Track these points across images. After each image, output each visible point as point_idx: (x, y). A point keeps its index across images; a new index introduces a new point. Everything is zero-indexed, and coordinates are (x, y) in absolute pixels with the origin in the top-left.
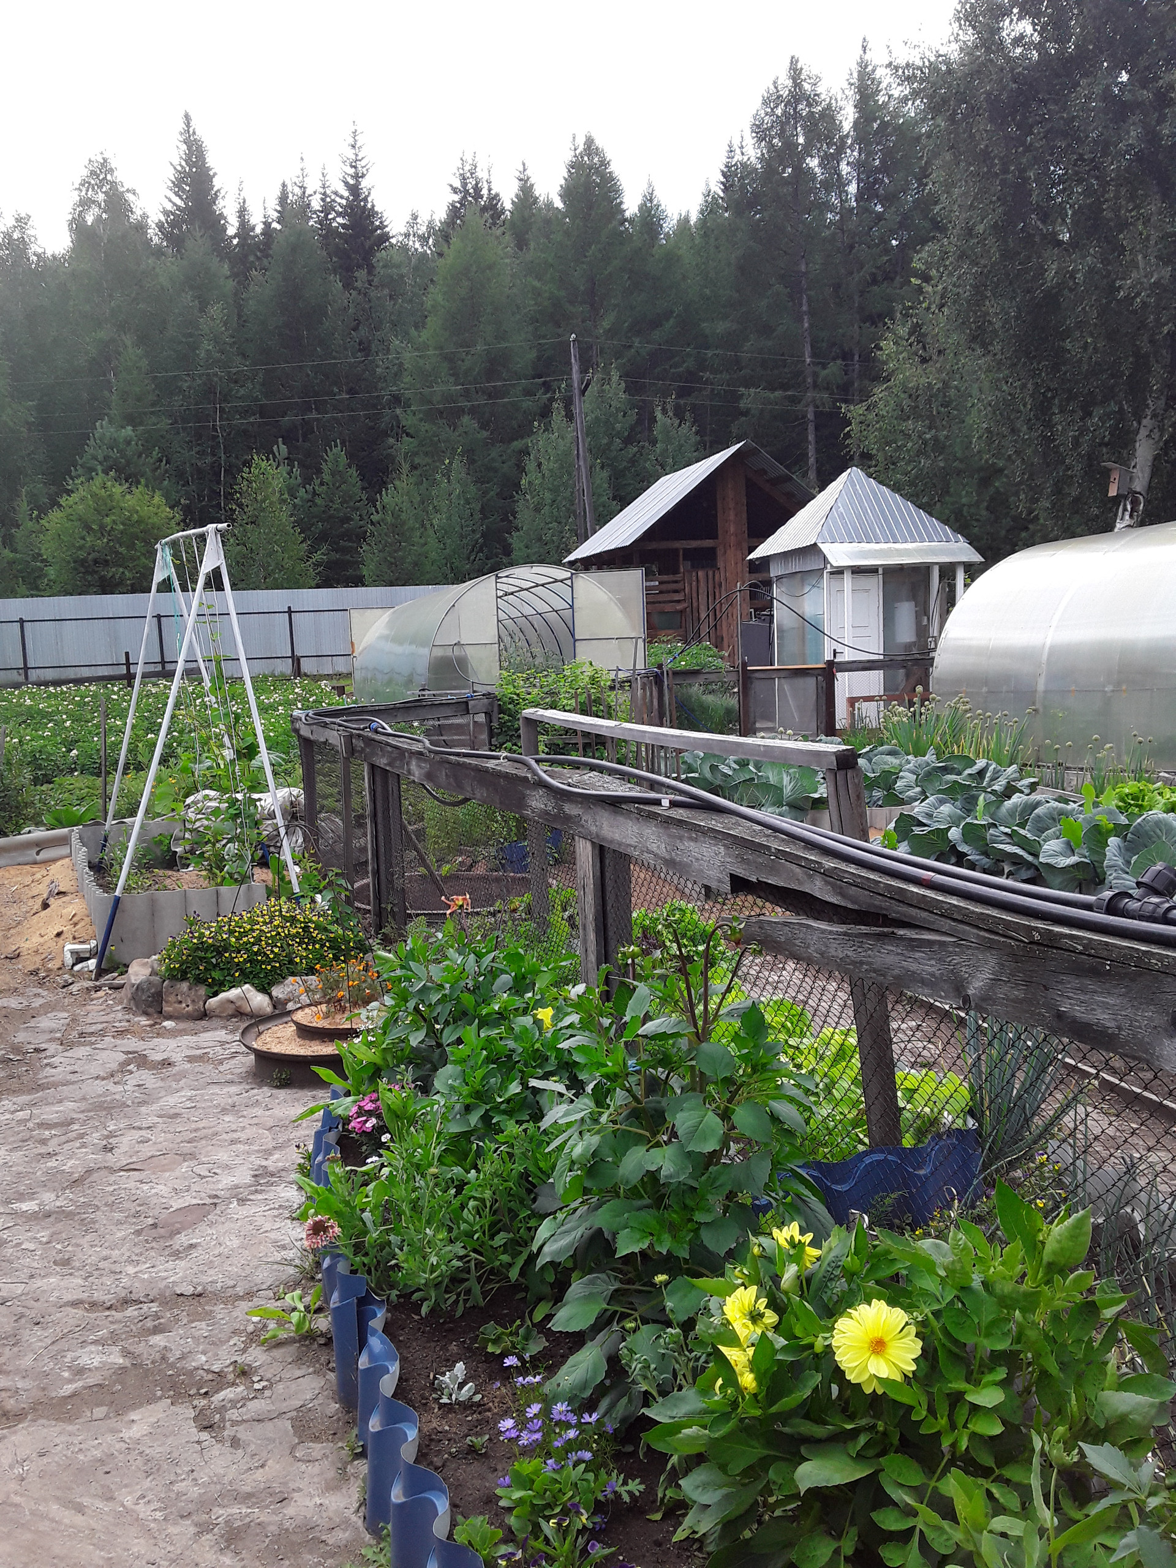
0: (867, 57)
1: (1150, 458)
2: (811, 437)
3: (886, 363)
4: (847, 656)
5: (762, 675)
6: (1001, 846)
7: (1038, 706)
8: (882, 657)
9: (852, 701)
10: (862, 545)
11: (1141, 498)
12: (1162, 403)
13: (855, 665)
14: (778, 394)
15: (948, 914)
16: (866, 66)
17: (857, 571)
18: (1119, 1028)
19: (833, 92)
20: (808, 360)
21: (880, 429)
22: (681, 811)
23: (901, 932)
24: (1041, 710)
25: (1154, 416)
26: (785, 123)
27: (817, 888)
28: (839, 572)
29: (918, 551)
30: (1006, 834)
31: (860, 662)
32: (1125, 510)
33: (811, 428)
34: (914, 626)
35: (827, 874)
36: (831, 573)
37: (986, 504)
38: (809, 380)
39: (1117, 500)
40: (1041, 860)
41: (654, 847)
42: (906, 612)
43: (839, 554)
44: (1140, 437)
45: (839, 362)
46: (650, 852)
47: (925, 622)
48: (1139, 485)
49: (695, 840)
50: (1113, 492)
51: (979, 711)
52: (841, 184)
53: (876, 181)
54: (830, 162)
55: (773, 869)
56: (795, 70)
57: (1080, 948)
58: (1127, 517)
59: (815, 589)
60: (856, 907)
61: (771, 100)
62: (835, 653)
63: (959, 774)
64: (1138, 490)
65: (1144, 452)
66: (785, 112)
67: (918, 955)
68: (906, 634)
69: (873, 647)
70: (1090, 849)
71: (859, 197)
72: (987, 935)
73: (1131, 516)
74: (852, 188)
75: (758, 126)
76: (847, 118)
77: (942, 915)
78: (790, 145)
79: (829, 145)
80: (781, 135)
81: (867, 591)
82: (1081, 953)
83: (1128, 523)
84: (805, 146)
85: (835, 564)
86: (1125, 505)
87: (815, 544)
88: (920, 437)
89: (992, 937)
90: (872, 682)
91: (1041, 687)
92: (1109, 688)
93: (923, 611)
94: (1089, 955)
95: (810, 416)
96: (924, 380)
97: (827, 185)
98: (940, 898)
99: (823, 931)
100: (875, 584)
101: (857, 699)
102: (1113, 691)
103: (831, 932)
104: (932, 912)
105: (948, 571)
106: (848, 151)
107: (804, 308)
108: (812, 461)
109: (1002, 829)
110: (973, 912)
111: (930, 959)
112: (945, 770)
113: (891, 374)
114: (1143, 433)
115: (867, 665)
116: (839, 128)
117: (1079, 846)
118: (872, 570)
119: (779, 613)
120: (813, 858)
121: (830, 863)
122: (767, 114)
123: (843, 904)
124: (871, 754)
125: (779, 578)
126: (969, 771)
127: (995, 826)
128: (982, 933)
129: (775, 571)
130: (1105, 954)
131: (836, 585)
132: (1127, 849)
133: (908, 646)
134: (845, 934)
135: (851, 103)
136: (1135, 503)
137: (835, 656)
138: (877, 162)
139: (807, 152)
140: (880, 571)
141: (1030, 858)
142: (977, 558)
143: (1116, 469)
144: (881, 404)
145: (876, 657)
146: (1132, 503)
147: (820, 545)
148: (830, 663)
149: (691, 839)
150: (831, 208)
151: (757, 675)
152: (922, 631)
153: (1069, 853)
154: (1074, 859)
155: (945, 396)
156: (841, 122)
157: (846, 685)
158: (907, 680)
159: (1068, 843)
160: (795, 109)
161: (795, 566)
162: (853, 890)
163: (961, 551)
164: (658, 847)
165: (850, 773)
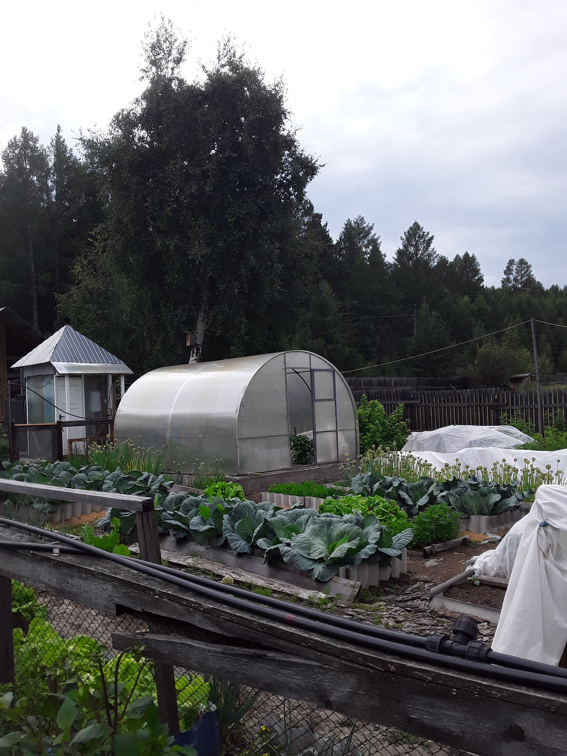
0: (60, 134)
1: (204, 330)
2: (35, 307)
3: (77, 276)
4: (67, 418)
5: (22, 429)
6: (170, 521)
7: (167, 444)
8: (84, 419)
9: (71, 441)
10: (74, 363)
11: (200, 347)
12: (207, 306)
13: (72, 424)
14: (18, 285)
15: (315, 647)
16: (60, 139)
17: (71, 376)
18: (463, 732)
19: (44, 147)
20: (33, 270)
21: (75, 307)
22: (70, 557)
23: (270, 654)
24: (169, 446)
25: (205, 312)
26: (19, 159)
27: (197, 620)
28: (63, 376)
29: (101, 367)
30: (171, 514)
31: (75, 422)
32: (194, 352)
33: (35, 302)
34: (100, 404)
35: (207, 612)
36: (58, 377)
37: (128, 346)
38: (34, 280)
39: (190, 348)
40: (191, 528)
41: (46, 580)
42: (96, 396)
43: (61, 367)
44: (199, 320)
45: (49, 273)
46: (42, 582)
47: (106, 402)
48: (199, 341)
49: (86, 579)
50: (188, 344)
51: (139, 447)
52: (48, 191)
53: (65, 191)
54: (43, 179)
55: (157, 604)
56: (25, 134)
57: (430, 678)
58: (195, 356)
59: (49, 385)
60: (231, 635)
61: (12, 145)
62: (60, 417)
63: (135, 480)
64: (199, 344)
65: (201, 327)
66: (19, 153)
67: (286, 672)
68: (96, 407)
69: (80, 414)
70: (214, 521)
71: (57, 197)
72: (347, 663)
73: (196, 355)
74: (54, 193)
75: (6, 157)
76: (51, 161)
77: (308, 647)
78: (22, 168)
79: (42, 171)
80: (18, 163)
81: (76, 386)
82: (430, 682)
83: (195, 358)
84: (30, 170)
85: (60, 372)
86: (194, 350)
87: (49, 362)
88: (95, 312)
89: (352, 665)
90: (80, 432)
91: (168, 435)
92: (200, 436)
93: (104, 396)
94: (437, 684)
95: (35, 297)
96: (96, 286)
97: (41, 189)
98: (306, 635)
99: (203, 650)
100: (80, 384)
101: (74, 440)
102: (202, 437)
103: (210, 651)
104: (300, 645)
105: (116, 377)
106: (52, 176)
107: (31, 246)
108: (36, 318)
109: (168, 512)
110: (336, 647)
111: (297, 675)
112: (129, 479)
113: (80, 281)
114: (200, 319)
115: (79, 423)
116: (47, 165)
117: (208, 519)
118: (79, 376)
119: (29, 395)
120: (193, 600)
121: (209, 605)
122: (10, 152)
123: (219, 632)
124: (87, 471)
125: (29, 378)
126: (140, 479)
127: (165, 511)
128: (343, 662)
129: (27, 374)
130: (451, 684)
131: (60, 382)
132: (232, 520)
133: (97, 414)
134: (222, 653)
135: (53, 154)
136: (198, 349)
137: (60, 419)
138: (65, 183)
139: (31, 172)
140: (83, 376)
141: (184, 527)
142: (130, 372)
143: (189, 334)
144: (75, 295)
145: (82, 419)
146: (196, 349)
147: (52, 362)
148: (59, 423)
149: (81, 578)
150: (43, 200)
151: (19, 428)
152: (104, 406)
153: (203, 523)
154: (207, 527)
155: (106, 294)
156: (48, 162)
157: (67, 433)
158: (97, 430)
159: (202, 518)
160: (25, 152)
161: (37, 373)
162: (229, 624)
163: (122, 368)
164: (50, 580)
165: (150, 514)
